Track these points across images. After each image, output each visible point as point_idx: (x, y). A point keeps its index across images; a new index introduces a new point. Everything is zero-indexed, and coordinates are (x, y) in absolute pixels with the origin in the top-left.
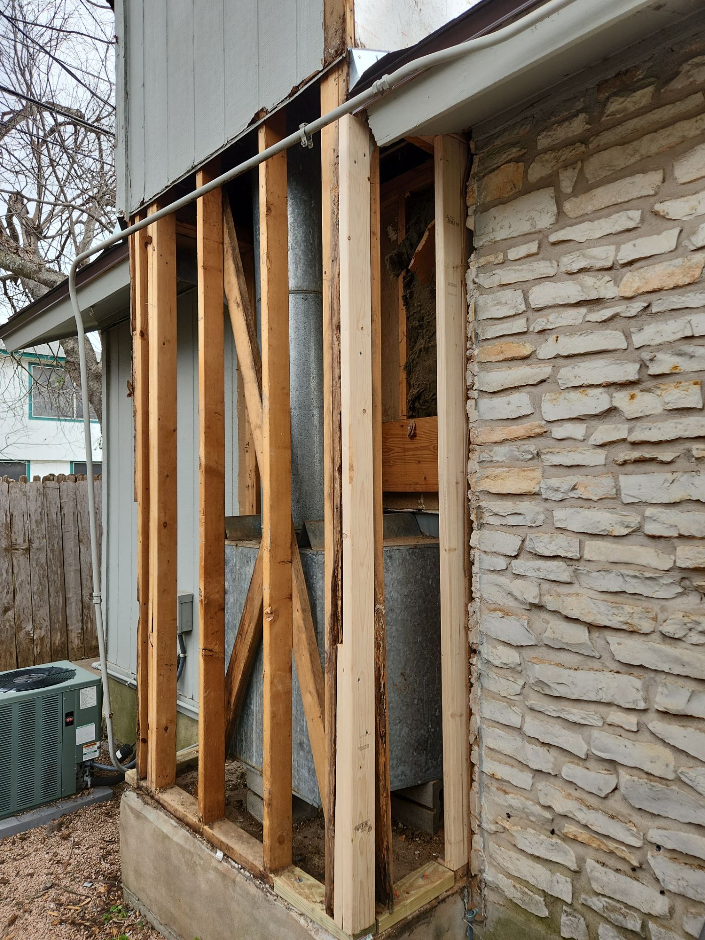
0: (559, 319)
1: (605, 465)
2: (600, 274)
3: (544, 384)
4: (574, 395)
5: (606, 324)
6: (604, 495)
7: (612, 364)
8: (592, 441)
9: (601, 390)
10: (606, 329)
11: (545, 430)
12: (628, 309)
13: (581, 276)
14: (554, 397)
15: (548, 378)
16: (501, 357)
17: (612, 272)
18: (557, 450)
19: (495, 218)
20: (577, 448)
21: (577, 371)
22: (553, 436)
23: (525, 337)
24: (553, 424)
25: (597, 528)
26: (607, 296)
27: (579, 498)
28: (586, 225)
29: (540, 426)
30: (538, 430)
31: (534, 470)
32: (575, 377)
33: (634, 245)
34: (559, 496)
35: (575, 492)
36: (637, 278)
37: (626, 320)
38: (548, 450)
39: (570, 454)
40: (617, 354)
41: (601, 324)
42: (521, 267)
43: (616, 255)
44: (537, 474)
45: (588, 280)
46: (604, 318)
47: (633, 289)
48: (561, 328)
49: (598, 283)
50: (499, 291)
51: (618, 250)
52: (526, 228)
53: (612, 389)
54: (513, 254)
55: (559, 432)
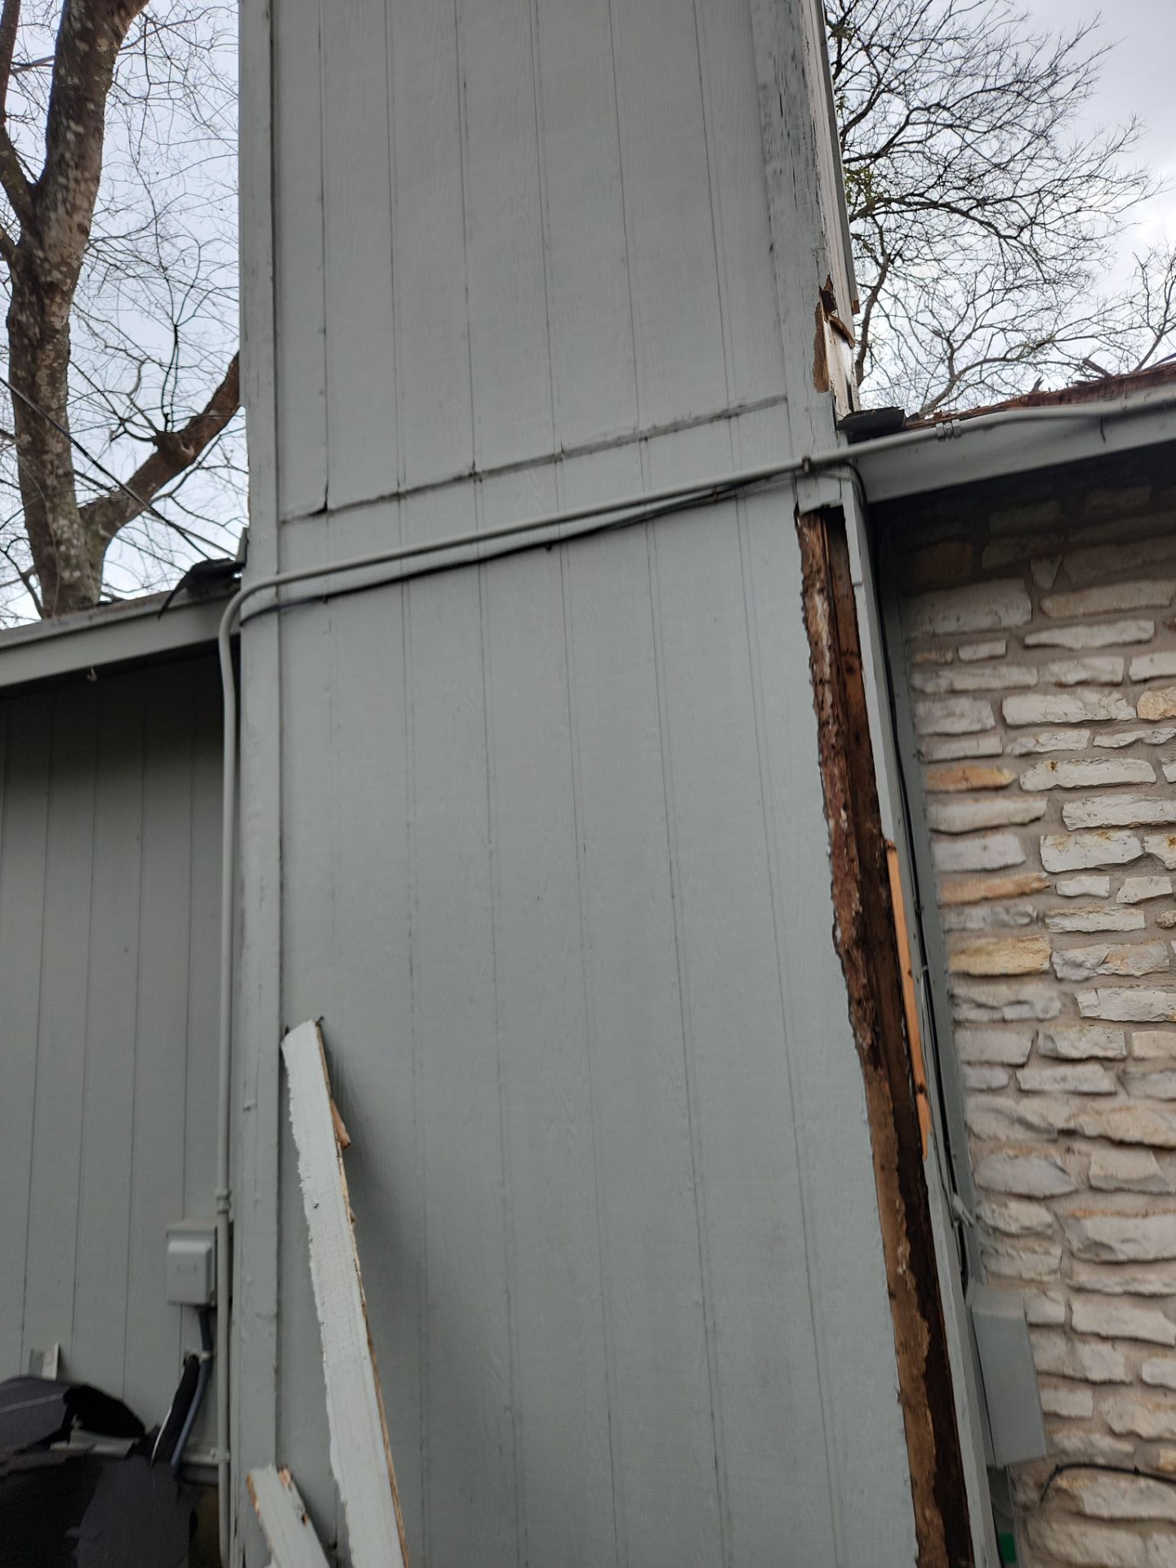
0: (1054, 741)
1: (1145, 929)
2: (1106, 690)
3: (1037, 823)
4: (1089, 839)
5: (1123, 751)
6: (1151, 967)
7: (1141, 800)
8: (1121, 897)
9: (1128, 832)
10: (1124, 757)
11: (1048, 884)
12: (1155, 735)
13: (1079, 690)
14: (1059, 840)
15: (1044, 815)
16: (963, 786)
17: (1122, 689)
18: (1072, 911)
19: (933, 606)
20: (1102, 908)
21: (1089, 807)
22: (1059, 892)
23: (998, 762)
24: (1058, 877)
25: (1150, 1013)
26: (1120, 718)
27: (1113, 974)
28: (1080, 631)
29: (1040, 880)
30: (1036, 885)
31: (1037, 939)
32: (1089, 815)
33: (1152, 660)
34: (1084, 973)
35: (1106, 966)
36: (1161, 699)
37: (1151, 748)
38: (1056, 911)
39: (1091, 916)
40: (1144, 789)
41: (1116, 751)
42: (981, 671)
43: (1127, 668)
44: (1043, 945)
45: (1091, 696)
46: (1122, 744)
47: (1159, 712)
48: (1058, 753)
49: (1105, 701)
50: (949, 698)
51: (1128, 663)
52: (985, 622)
53: (1141, 832)
54: (966, 653)
55: (1069, 887)
